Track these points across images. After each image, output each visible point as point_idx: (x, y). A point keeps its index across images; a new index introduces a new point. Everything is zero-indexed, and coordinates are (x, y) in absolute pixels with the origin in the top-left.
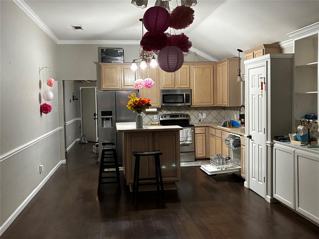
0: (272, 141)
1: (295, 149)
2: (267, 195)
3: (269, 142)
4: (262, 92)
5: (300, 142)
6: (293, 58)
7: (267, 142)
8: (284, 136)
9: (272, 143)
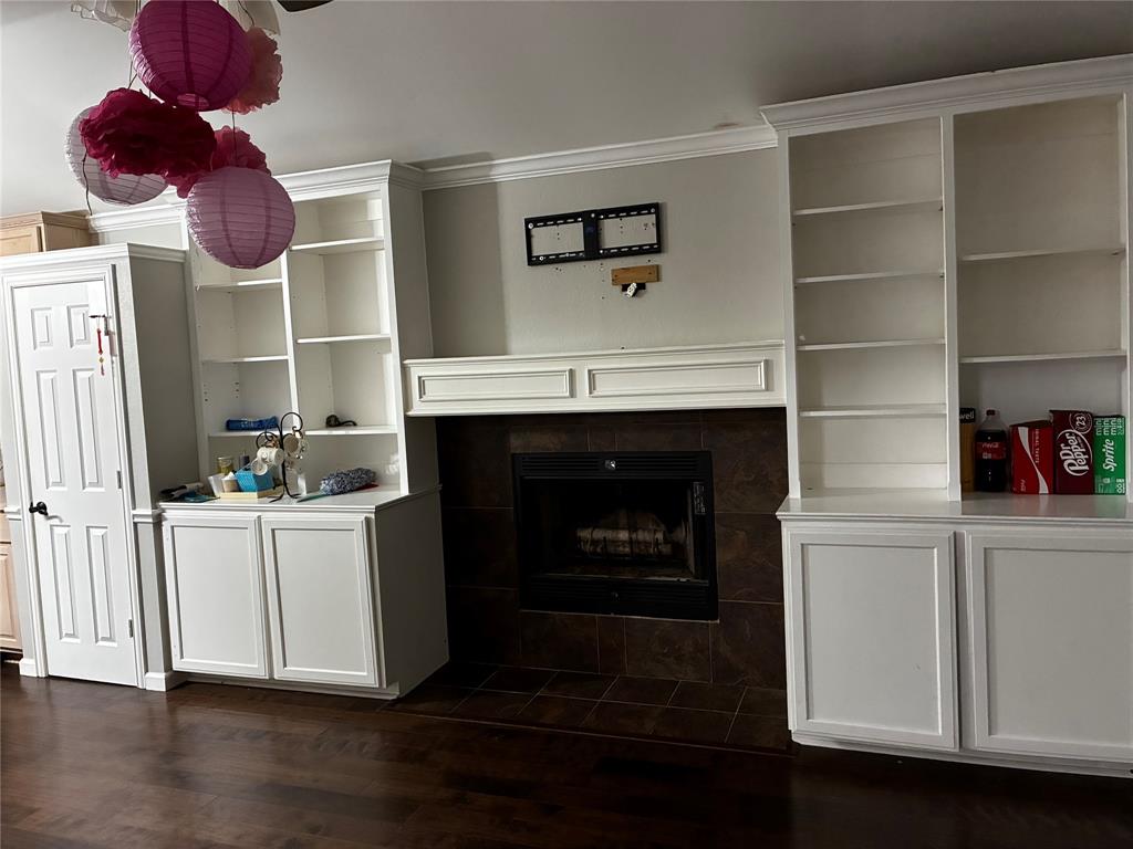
0: (154, 507)
1: (259, 514)
2: (147, 671)
3: (146, 510)
4: (101, 360)
5: (256, 494)
6: (186, 264)
7: (135, 512)
8: (185, 487)
9: (157, 511)
